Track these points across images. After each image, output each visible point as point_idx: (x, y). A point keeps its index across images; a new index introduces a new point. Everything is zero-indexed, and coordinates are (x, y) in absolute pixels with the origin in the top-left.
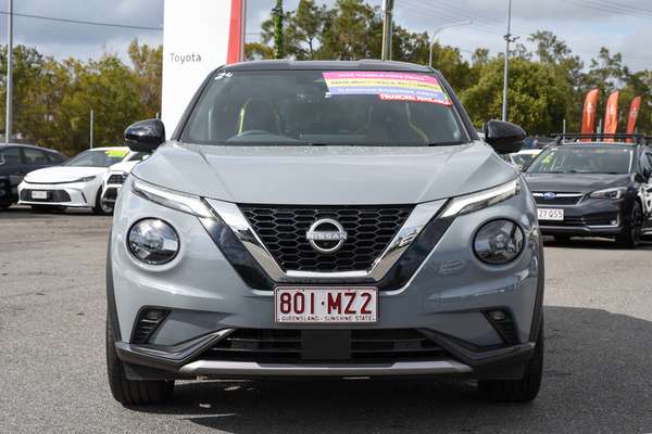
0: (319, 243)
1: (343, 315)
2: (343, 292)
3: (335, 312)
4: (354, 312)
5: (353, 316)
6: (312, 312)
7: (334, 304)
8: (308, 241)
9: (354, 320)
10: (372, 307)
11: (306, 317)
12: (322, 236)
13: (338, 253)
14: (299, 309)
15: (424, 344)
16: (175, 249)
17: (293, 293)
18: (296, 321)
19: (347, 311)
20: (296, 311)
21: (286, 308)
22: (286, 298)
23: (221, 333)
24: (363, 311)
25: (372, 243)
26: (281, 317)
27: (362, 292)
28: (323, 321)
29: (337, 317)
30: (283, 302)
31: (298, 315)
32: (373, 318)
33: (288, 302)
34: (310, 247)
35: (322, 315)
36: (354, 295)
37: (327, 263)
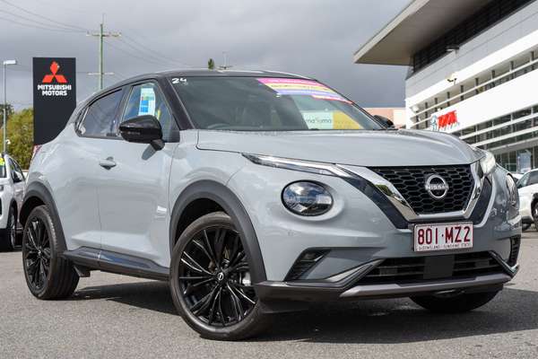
0: (434, 192)
1: (455, 243)
2: (454, 226)
3: (449, 241)
4: (460, 241)
5: (460, 243)
6: (436, 242)
7: (449, 236)
8: (427, 191)
9: (460, 247)
10: (470, 237)
11: (433, 246)
12: (436, 187)
13: (445, 200)
14: (429, 241)
15: (491, 262)
16: (330, 203)
17: (425, 229)
18: (427, 250)
19: (456, 241)
20: (427, 243)
21: (421, 241)
22: (421, 233)
23: (373, 263)
24: (466, 240)
25: (461, 192)
26: (418, 248)
27: (464, 226)
28: (442, 248)
29: (452, 245)
30: (420, 236)
31: (428, 245)
32: (470, 244)
33: (422, 236)
34: (428, 196)
35: (442, 244)
36: (460, 228)
37: (440, 206)
